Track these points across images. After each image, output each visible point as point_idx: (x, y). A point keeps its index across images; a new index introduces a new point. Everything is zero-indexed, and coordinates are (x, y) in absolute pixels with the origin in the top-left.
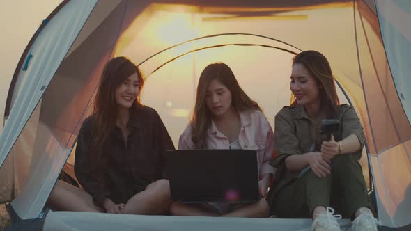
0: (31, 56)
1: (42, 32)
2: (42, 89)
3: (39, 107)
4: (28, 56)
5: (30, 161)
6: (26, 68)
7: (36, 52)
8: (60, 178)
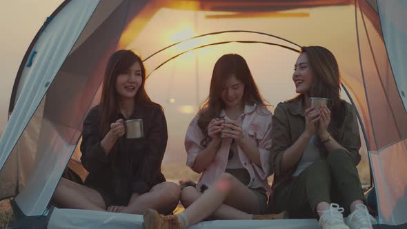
0: (35, 53)
1: (46, 29)
2: (46, 86)
3: (43, 103)
4: (32, 53)
5: (34, 156)
6: (30, 65)
7: (41, 49)
8: (63, 176)
